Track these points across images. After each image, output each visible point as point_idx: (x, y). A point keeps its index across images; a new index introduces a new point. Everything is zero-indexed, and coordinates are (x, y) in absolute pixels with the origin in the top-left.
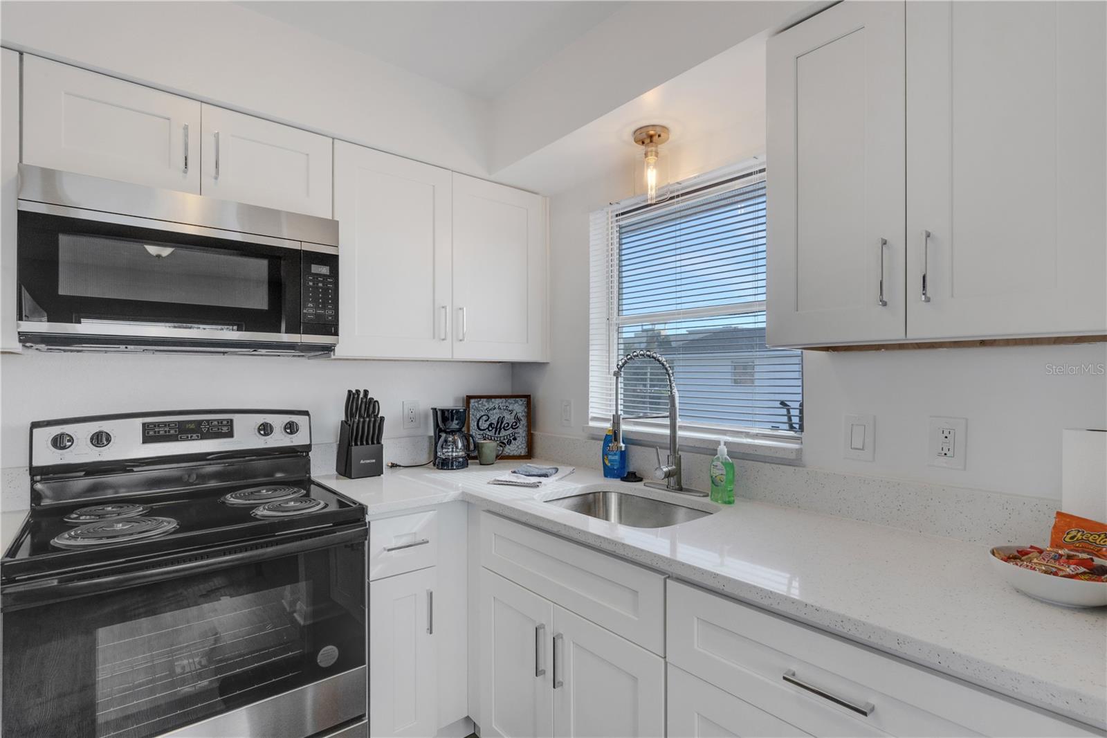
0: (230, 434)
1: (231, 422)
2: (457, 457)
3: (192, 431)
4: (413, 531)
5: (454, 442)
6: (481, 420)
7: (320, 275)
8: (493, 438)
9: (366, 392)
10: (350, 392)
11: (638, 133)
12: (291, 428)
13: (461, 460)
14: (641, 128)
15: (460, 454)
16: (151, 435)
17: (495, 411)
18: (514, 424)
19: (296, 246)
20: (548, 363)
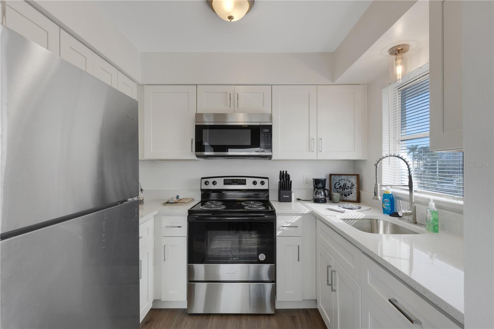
0: (245, 184)
1: (245, 180)
2: (321, 198)
3: (235, 182)
4: (292, 222)
5: (321, 193)
6: (336, 184)
7: (266, 132)
8: (341, 192)
9: (286, 172)
10: (281, 171)
11: (391, 51)
12: (262, 183)
13: (323, 199)
14: (392, 48)
15: (323, 197)
16: (226, 183)
17: (342, 181)
18: (351, 187)
19: (258, 124)
20: (366, 160)
